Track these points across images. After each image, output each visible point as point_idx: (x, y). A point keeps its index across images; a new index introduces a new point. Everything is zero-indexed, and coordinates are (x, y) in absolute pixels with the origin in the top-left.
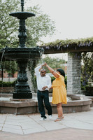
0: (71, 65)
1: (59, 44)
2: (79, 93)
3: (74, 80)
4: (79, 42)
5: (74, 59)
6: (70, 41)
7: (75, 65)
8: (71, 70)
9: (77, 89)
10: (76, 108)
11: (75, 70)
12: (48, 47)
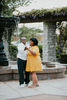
0: (47, 34)
1: (34, 13)
2: (54, 61)
3: (49, 48)
4: (54, 12)
5: (49, 28)
6: (45, 10)
7: (51, 34)
8: (46, 38)
9: (52, 57)
10: (51, 75)
11: (51, 39)
12: (24, 17)
